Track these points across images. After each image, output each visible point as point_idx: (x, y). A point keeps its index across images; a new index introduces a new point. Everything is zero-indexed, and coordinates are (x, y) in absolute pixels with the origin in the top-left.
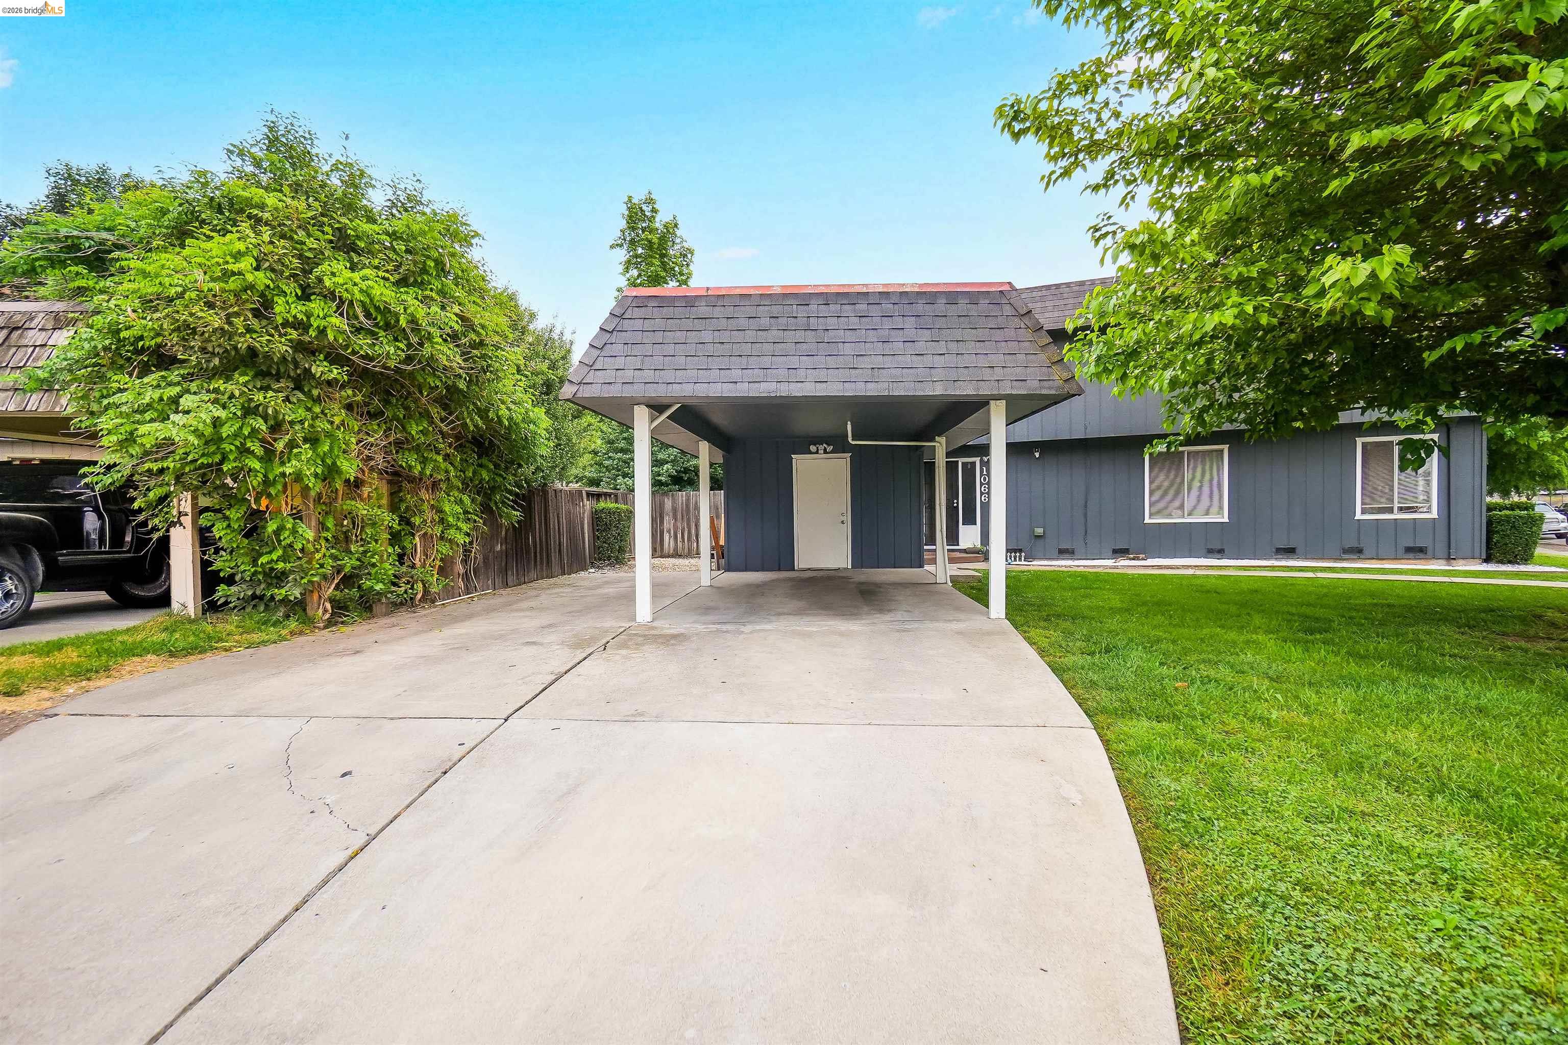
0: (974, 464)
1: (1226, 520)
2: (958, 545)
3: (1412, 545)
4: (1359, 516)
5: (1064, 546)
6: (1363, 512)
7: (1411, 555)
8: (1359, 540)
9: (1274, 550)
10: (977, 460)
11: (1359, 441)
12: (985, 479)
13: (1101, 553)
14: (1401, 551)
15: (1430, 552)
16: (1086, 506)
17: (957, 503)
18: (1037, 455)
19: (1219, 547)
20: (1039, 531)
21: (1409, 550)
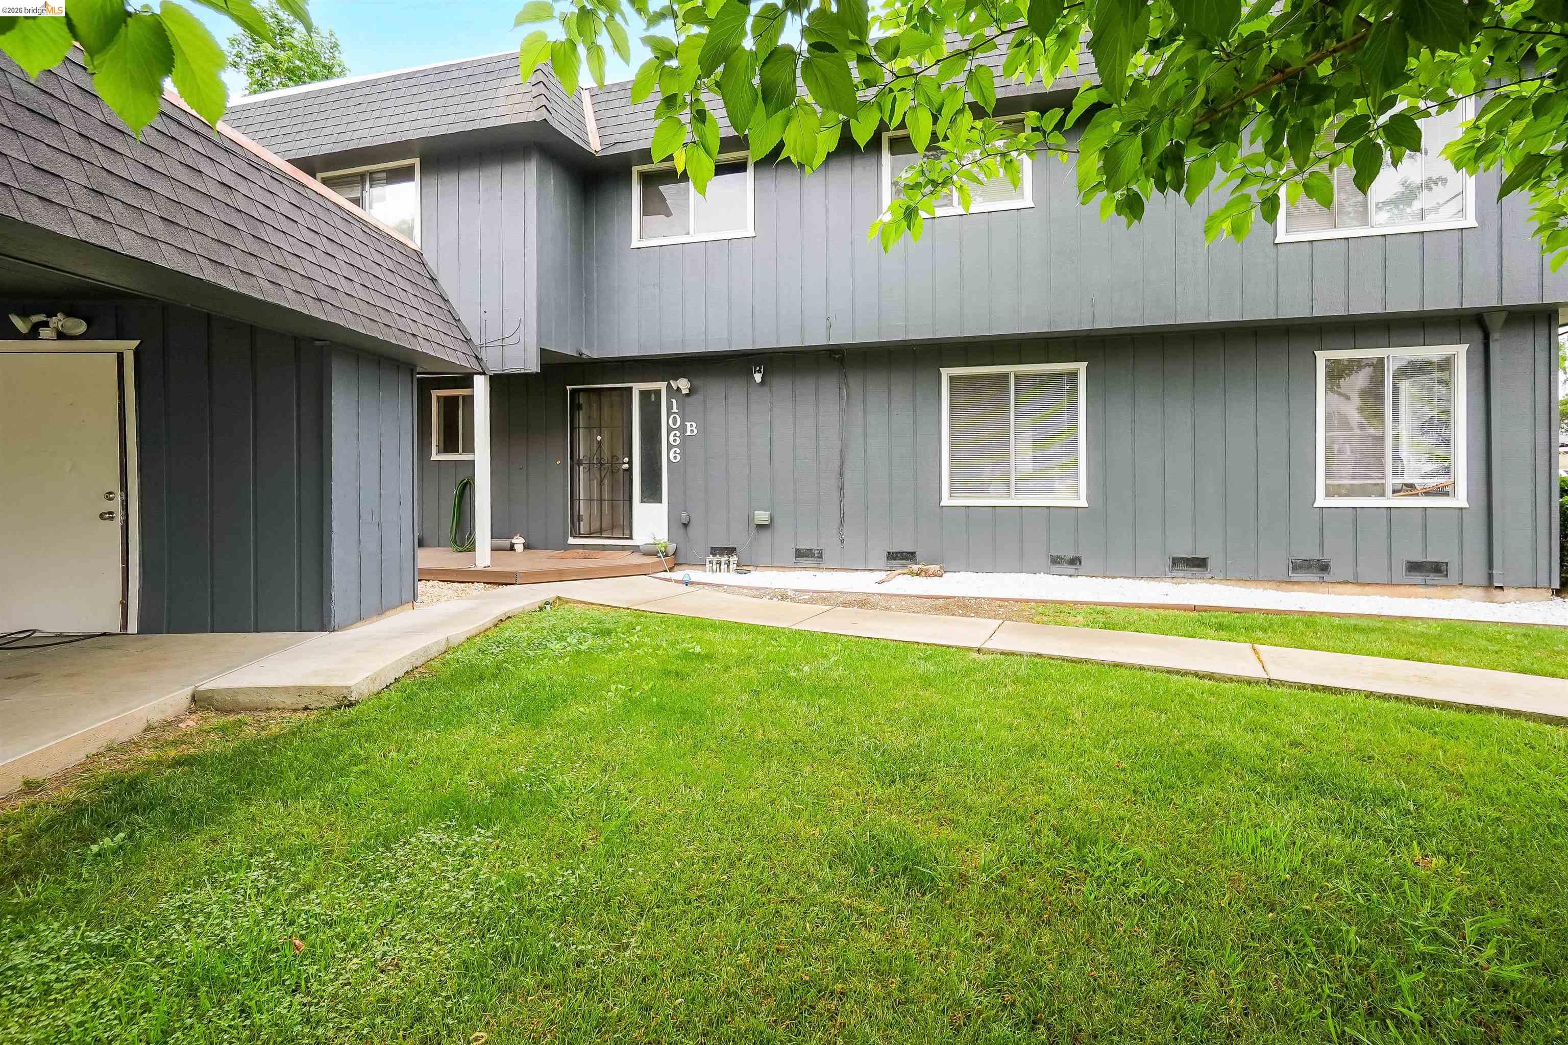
0: (658, 393)
1: (1083, 503)
2: (631, 538)
3: (1419, 558)
4: (1321, 501)
5: (804, 546)
6: (1329, 494)
7: (1418, 578)
8: (1322, 545)
9: (1170, 562)
10: (662, 386)
11: (1323, 357)
12: (675, 422)
13: (866, 561)
14: (1399, 569)
15: (1453, 569)
16: (841, 474)
17: (630, 463)
18: (758, 377)
19: (1070, 554)
20: (762, 516)
21: (1414, 567)
